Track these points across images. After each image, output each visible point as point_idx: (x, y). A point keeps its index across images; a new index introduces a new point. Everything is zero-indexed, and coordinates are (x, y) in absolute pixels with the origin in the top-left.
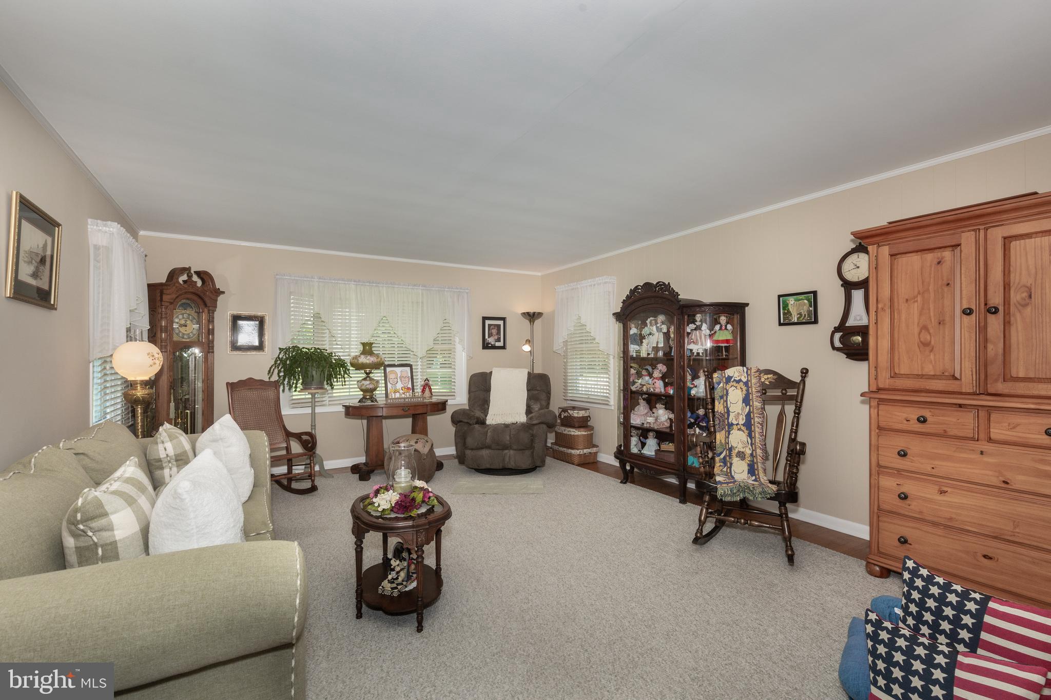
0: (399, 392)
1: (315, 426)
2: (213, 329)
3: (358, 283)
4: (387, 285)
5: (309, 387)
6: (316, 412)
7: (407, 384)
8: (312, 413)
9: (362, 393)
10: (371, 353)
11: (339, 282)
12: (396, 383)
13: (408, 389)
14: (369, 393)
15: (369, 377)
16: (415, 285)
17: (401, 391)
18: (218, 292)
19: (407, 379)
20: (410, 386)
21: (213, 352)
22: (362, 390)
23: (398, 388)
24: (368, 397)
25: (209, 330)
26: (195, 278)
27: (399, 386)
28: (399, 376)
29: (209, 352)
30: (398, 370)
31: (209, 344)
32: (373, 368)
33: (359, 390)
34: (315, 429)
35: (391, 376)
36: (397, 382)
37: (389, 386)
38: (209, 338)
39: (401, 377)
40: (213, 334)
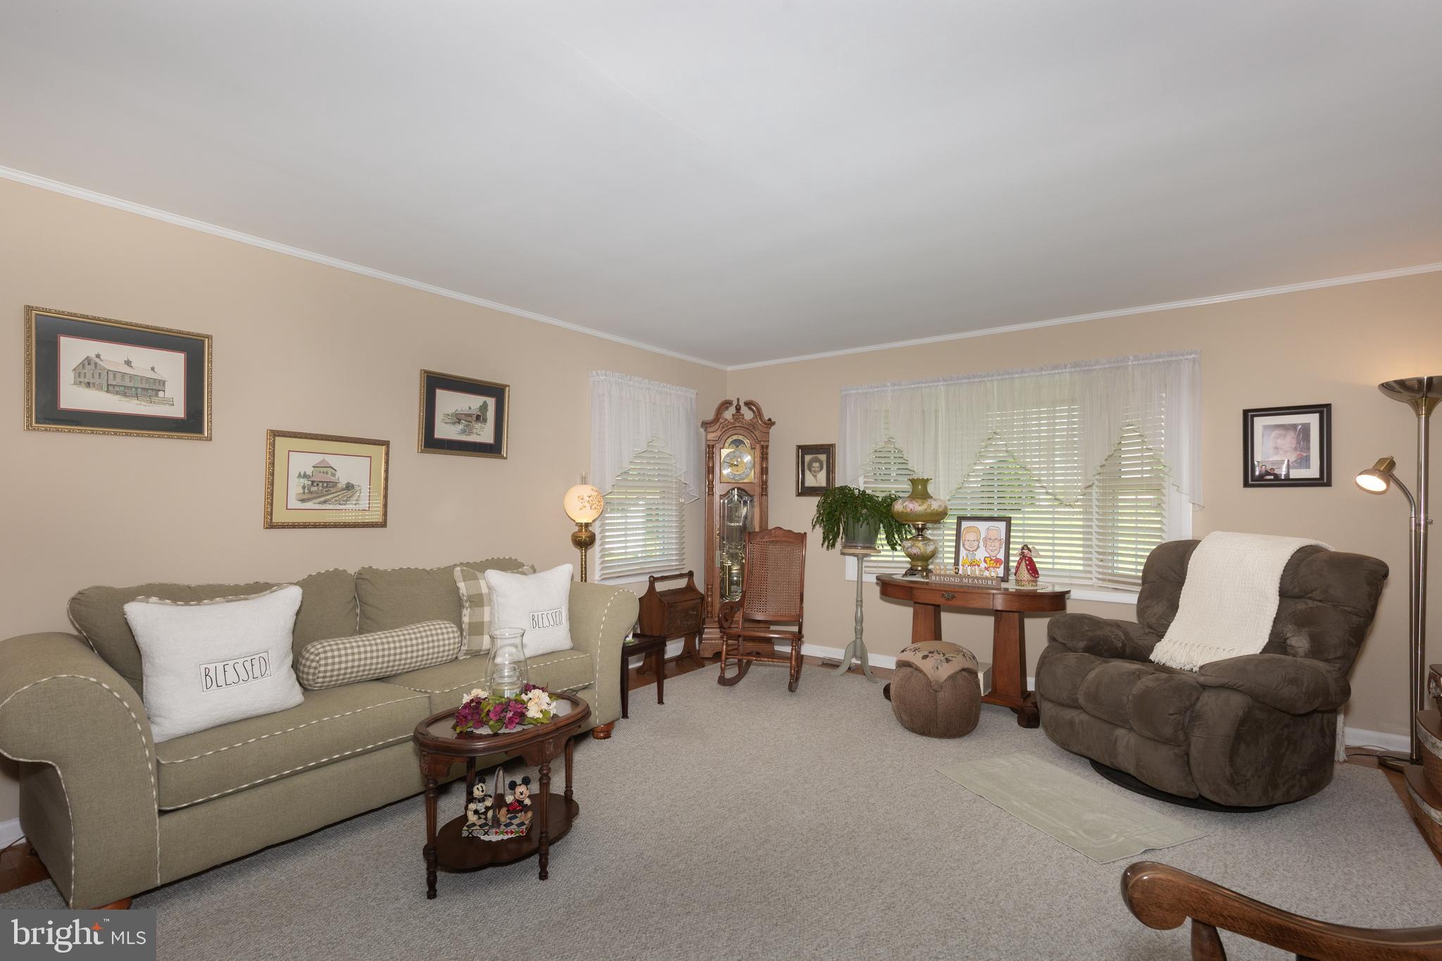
0: (979, 566)
1: (862, 601)
2: (767, 468)
3: (949, 382)
4: (999, 378)
5: (855, 544)
6: (863, 580)
7: (996, 552)
8: (857, 581)
9: (908, 559)
10: (925, 496)
11: (920, 385)
12: (976, 550)
13: (998, 561)
14: (921, 562)
15: (922, 535)
16: (1055, 367)
17: (983, 565)
18: (770, 423)
19: (997, 544)
20: (1001, 556)
21: (766, 495)
22: (909, 555)
23: (977, 558)
24: (920, 568)
25: (762, 468)
26: (744, 410)
27: (981, 554)
28: (983, 536)
29: (762, 495)
30: (983, 526)
31: (762, 485)
32: (928, 522)
33: (903, 554)
34: (862, 606)
35: (967, 537)
36: (978, 547)
37: (963, 553)
38: (762, 478)
39: (985, 540)
40: (767, 474)
